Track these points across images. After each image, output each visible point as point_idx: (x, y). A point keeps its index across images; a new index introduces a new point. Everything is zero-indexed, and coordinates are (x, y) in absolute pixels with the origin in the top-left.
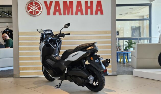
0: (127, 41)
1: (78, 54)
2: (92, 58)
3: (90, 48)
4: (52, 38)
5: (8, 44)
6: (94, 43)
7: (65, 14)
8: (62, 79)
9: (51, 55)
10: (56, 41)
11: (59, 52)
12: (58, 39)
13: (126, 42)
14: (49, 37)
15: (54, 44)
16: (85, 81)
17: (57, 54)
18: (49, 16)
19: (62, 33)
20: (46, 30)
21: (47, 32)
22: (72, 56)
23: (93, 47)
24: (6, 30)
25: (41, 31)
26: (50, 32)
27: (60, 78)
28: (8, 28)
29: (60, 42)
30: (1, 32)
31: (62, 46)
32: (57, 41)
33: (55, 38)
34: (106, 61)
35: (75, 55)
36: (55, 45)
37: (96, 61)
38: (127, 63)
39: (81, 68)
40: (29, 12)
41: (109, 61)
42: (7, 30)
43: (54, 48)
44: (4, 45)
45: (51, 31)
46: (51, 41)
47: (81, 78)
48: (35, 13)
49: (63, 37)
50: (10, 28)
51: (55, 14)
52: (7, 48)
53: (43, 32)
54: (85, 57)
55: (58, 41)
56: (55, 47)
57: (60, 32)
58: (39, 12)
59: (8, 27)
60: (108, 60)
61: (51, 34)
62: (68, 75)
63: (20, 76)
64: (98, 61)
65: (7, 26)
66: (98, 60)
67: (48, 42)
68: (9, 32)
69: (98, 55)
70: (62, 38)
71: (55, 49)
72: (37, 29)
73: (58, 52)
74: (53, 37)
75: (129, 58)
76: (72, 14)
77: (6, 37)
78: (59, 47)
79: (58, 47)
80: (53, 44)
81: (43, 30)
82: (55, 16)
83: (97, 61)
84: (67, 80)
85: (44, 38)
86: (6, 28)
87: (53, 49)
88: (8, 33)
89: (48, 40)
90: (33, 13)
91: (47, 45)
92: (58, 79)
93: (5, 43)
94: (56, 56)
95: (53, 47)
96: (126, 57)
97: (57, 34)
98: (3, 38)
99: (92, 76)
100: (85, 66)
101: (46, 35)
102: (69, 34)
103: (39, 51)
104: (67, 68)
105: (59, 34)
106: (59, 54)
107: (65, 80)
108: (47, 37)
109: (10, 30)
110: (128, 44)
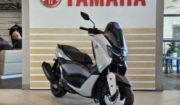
13: (168, 44)
18: (70, 7)
24: (14, 27)
28: (17, 24)
30: (9, 29)
38: (171, 72)
40: (44, 2)
42: (16, 27)
50: (19, 25)
58: (57, 2)
59: (17, 23)
65: (16, 22)
68: (18, 29)
75: (172, 66)
76: (102, 5)
77: (17, 36)
86: (14, 25)
88: (16, 30)
90: (49, 4)
96: (169, 65)
98: (14, 37)
109: (19, 27)
110: (170, 47)
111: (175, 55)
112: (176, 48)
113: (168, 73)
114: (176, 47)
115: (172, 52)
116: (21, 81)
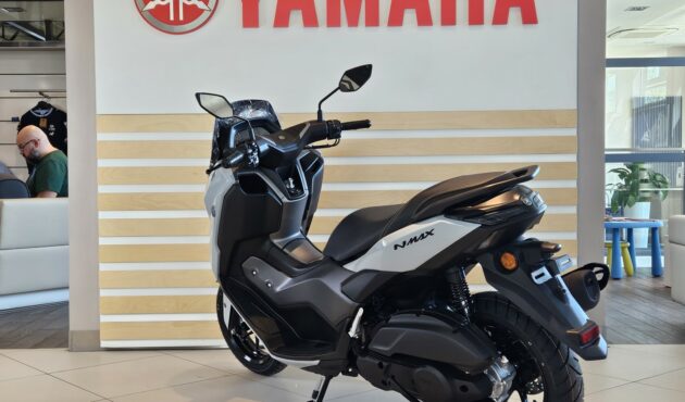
0: (621, 165)
1: (429, 233)
2: (509, 261)
3: (497, 201)
4: (273, 144)
5: (44, 178)
6: (524, 174)
7: (333, 21)
8: (329, 372)
9: (266, 236)
10: (296, 163)
11: (308, 219)
12: (305, 153)
13: (615, 171)
14: (258, 139)
15: (285, 179)
16: (464, 388)
17: (297, 234)
18: (251, 31)
19: (325, 118)
20: (243, 104)
21: (248, 114)
22: (396, 247)
23: (517, 197)
24: (33, 109)
25: (220, 108)
26: (261, 114)
27: (316, 362)
28: (45, 100)
29: (314, 165)
30: (15, 120)
31: (325, 187)
32: (298, 159)
33: (292, 147)
34: (587, 277)
35: (411, 241)
36: (291, 181)
37: (534, 274)
38: (629, 275)
39: (439, 313)
40: (150, 11)
41: (599, 277)
42: (43, 112)
43: (285, 200)
44: (25, 181)
45: (270, 109)
46: (269, 159)
47: (445, 374)
48: (181, 18)
49: (332, 142)
50: (53, 102)
51: (281, 20)
52: (42, 197)
53: (228, 113)
54: (470, 250)
55: (304, 163)
56: (291, 195)
57: (320, 113)
58: (201, 11)
59: (46, 97)
60: (596, 269)
61: (270, 125)
62: (367, 352)
63: (104, 344)
64: (548, 276)
65: (41, 93)
66: (544, 270)
67: (252, 167)
68: (50, 119)
69: (547, 243)
70: (327, 146)
71: (291, 207)
72: (198, 96)
73: (306, 221)
74: (281, 138)
75: (635, 252)
77: (36, 143)
78: (309, 197)
79: (307, 192)
80: (279, 179)
81: (231, 101)
82: (282, 31)
83: (542, 275)
84: (354, 374)
85: (232, 144)
87: (280, 207)
88: (43, 123)
89: (256, 154)
90: (172, 18)
91: (248, 184)
92: (308, 369)
93: (30, 172)
94: (294, 244)
95: (281, 195)
96: (623, 248)
97: (302, 126)
98: (21, 147)
99: (505, 360)
100: (469, 304)
101: (244, 126)
102: (365, 124)
103: (204, 214)
104: (361, 311)
105: (311, 122)
106: (307, 229)
107: (346, 373)
108: (251, 140)
109: (55, 109)
110: (623, 182)
111: (642, 210)
112: (646, 185)
113: (618, 279)
114: (646, 181)
115: (631, 198)
116: (66, 316)
